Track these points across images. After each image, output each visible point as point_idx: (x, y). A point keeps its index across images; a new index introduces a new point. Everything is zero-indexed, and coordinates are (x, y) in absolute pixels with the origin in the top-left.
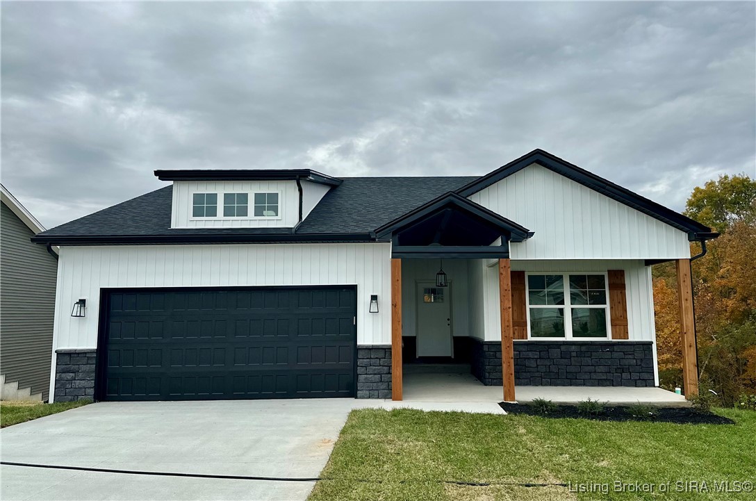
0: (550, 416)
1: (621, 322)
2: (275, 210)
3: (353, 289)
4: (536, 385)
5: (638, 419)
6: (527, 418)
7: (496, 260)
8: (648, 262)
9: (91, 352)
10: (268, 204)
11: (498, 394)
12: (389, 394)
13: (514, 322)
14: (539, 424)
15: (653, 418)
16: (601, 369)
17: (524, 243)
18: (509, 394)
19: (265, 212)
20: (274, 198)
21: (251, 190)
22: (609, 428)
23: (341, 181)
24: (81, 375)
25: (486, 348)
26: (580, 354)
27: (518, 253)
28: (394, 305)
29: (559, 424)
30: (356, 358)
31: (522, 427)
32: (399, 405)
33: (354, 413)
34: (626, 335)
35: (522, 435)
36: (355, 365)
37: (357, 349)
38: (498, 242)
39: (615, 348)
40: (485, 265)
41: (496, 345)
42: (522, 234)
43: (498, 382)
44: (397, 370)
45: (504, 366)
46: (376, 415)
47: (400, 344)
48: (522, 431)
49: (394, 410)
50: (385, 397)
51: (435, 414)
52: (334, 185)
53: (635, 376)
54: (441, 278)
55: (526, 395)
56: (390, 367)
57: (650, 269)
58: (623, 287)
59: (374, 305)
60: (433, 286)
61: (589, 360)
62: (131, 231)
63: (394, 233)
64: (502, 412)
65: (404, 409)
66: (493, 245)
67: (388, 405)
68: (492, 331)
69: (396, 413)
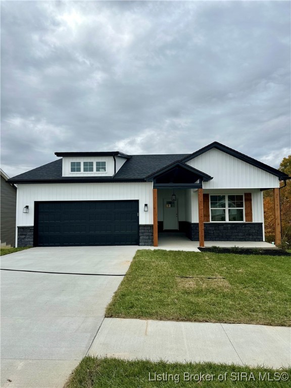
0: (219, 253)
1: (249, 215)
2: (105, 169)
3: (137, 201)
4: (213, 241)
5: (255, 254)
6: (208, 253)
7: (197, 189)
8: (262, 190)
9: (31, 227)
10: (101, 166)
11: (197, 244)
12: (152, 244)
13: (204, 215)
14: (214, 256)
15: (262, 254)
16: (241, 234)
17: (209, 182)
18: (202, 244)
19: (100, 170)
20: (104, 164)
21: (95, 160)
22: (243, 257)
23: (131, 156)
24: (28, 236)
25: (192, 226)
26: (232, 228)
27: (206, 186)
28: (154, 208)
29: (222, 256)
30: (139, 229)
31: (207, 256)
32: (156, 248)
33: (139, 251)
34: (251, 220)
35: (206, 260)
36: (139, 232)
37: (139, 226)
38: (198, 182)
39: (247, 226)
40: (192, 192)
41: (197, 225)
42: (208, 178)
43: (197, 240)
44: (156, 235)
45: (200, 233)
46: (148, 252)
47: (157, 224)
48: (207, 258)
49: (155, 250)
50: (151, 245)
51: (171, 251)
52: (129, 158)
53: (255, 237)
54: (174, 197)
55: (208, 244)
56: (153, 233)
57: (262, 192)
58: (251, 200)
59: (146, 208)
60: (170, 200)
61: (235, 230)
62: (46, 178)
63: (154, 178)
64: (199, 251)
65: (159, 250)
66: (196, 183)
67: (152, 248)
68: (195, 219)
69: (155, 251)
